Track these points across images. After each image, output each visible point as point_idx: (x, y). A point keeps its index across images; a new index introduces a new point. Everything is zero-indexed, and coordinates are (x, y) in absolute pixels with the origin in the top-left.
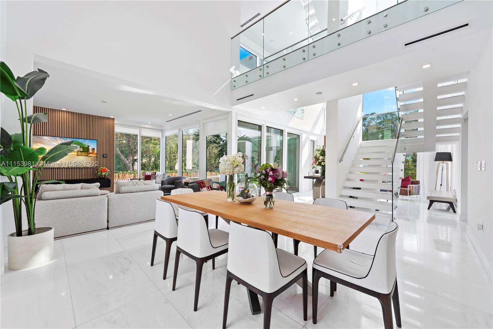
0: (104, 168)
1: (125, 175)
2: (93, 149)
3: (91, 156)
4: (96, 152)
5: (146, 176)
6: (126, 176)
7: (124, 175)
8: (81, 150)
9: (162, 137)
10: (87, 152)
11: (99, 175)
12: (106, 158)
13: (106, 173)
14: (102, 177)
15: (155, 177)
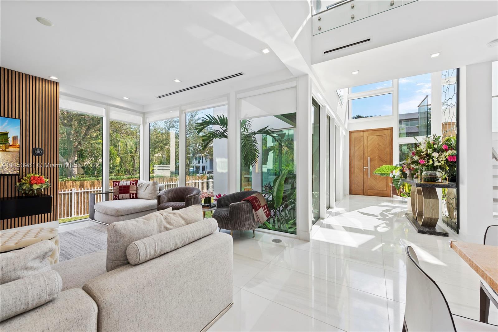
0: (38, 175)
1: (65, 184)
2: (15, 138)
3: (11, 152)
5: (120, 187)
6: (67, 184)
7: (63, 184)
9: (142, 123)
10: (5, 145)
11: (25, 190)
12: (40, 157)
13: (40, 185)
14: (32, 194)
15: (137, 188)
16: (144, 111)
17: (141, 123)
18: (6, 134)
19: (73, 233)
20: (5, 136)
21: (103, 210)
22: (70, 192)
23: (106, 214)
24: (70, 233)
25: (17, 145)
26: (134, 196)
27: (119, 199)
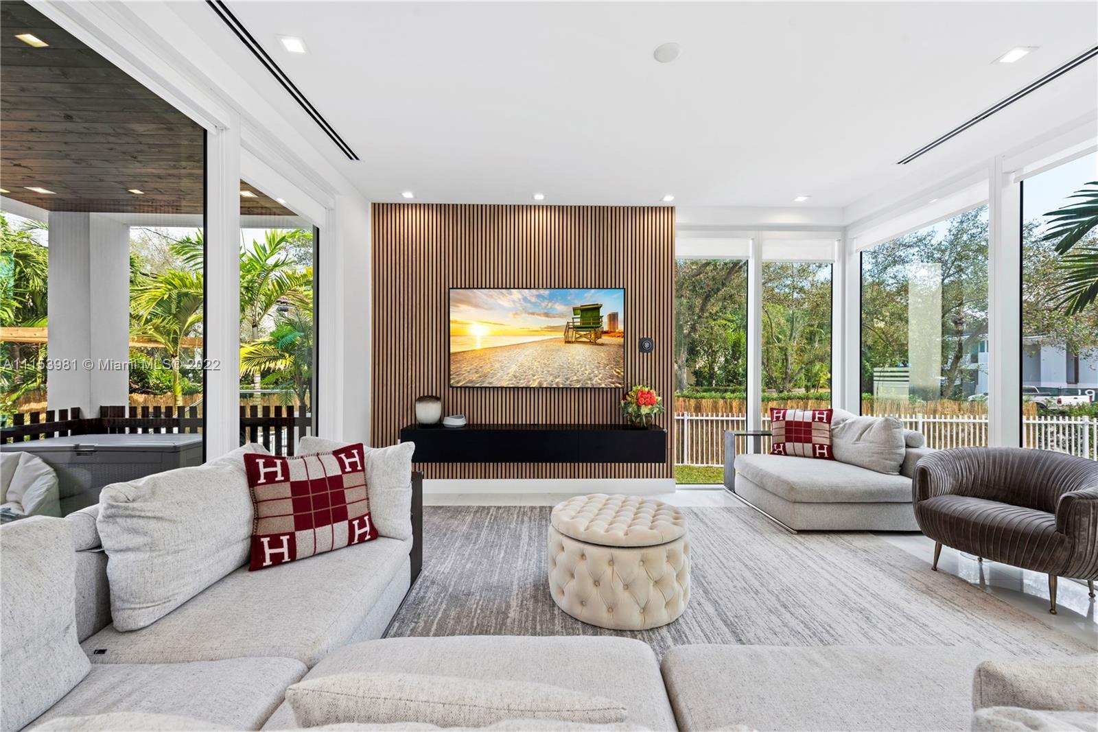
0: (647, 389)
2: (613, 318)
3: (606, 345)
4: (621, 327)
5: (789, 424)
8: (578, 322)
9: (839, 257)
10: (595, 330)
11: (631, 414)
12: (649, 354)
13: (650, 406)
14: (640, 423)
15: (831, 431)
16: (845, 223)
17: (836, 258)
18: (597, 308)
19: (701, 516)
20: (595, 314)
21: (756, 476)
22: (681, 418)
23: (761, 486)
24: (695, 513)
25: (617, 331)
26: (825, 451)
27: (786, 454)
